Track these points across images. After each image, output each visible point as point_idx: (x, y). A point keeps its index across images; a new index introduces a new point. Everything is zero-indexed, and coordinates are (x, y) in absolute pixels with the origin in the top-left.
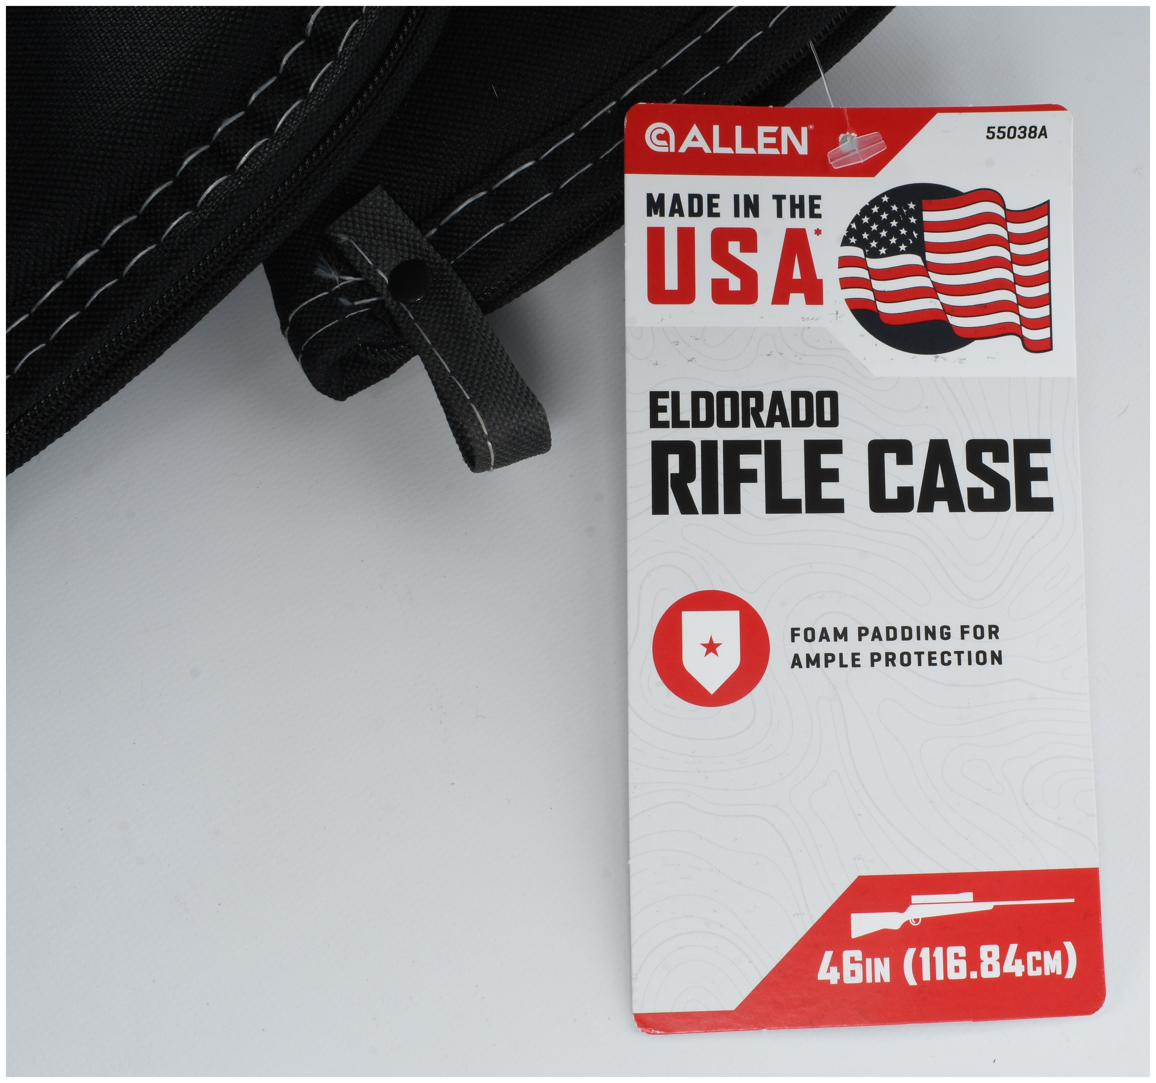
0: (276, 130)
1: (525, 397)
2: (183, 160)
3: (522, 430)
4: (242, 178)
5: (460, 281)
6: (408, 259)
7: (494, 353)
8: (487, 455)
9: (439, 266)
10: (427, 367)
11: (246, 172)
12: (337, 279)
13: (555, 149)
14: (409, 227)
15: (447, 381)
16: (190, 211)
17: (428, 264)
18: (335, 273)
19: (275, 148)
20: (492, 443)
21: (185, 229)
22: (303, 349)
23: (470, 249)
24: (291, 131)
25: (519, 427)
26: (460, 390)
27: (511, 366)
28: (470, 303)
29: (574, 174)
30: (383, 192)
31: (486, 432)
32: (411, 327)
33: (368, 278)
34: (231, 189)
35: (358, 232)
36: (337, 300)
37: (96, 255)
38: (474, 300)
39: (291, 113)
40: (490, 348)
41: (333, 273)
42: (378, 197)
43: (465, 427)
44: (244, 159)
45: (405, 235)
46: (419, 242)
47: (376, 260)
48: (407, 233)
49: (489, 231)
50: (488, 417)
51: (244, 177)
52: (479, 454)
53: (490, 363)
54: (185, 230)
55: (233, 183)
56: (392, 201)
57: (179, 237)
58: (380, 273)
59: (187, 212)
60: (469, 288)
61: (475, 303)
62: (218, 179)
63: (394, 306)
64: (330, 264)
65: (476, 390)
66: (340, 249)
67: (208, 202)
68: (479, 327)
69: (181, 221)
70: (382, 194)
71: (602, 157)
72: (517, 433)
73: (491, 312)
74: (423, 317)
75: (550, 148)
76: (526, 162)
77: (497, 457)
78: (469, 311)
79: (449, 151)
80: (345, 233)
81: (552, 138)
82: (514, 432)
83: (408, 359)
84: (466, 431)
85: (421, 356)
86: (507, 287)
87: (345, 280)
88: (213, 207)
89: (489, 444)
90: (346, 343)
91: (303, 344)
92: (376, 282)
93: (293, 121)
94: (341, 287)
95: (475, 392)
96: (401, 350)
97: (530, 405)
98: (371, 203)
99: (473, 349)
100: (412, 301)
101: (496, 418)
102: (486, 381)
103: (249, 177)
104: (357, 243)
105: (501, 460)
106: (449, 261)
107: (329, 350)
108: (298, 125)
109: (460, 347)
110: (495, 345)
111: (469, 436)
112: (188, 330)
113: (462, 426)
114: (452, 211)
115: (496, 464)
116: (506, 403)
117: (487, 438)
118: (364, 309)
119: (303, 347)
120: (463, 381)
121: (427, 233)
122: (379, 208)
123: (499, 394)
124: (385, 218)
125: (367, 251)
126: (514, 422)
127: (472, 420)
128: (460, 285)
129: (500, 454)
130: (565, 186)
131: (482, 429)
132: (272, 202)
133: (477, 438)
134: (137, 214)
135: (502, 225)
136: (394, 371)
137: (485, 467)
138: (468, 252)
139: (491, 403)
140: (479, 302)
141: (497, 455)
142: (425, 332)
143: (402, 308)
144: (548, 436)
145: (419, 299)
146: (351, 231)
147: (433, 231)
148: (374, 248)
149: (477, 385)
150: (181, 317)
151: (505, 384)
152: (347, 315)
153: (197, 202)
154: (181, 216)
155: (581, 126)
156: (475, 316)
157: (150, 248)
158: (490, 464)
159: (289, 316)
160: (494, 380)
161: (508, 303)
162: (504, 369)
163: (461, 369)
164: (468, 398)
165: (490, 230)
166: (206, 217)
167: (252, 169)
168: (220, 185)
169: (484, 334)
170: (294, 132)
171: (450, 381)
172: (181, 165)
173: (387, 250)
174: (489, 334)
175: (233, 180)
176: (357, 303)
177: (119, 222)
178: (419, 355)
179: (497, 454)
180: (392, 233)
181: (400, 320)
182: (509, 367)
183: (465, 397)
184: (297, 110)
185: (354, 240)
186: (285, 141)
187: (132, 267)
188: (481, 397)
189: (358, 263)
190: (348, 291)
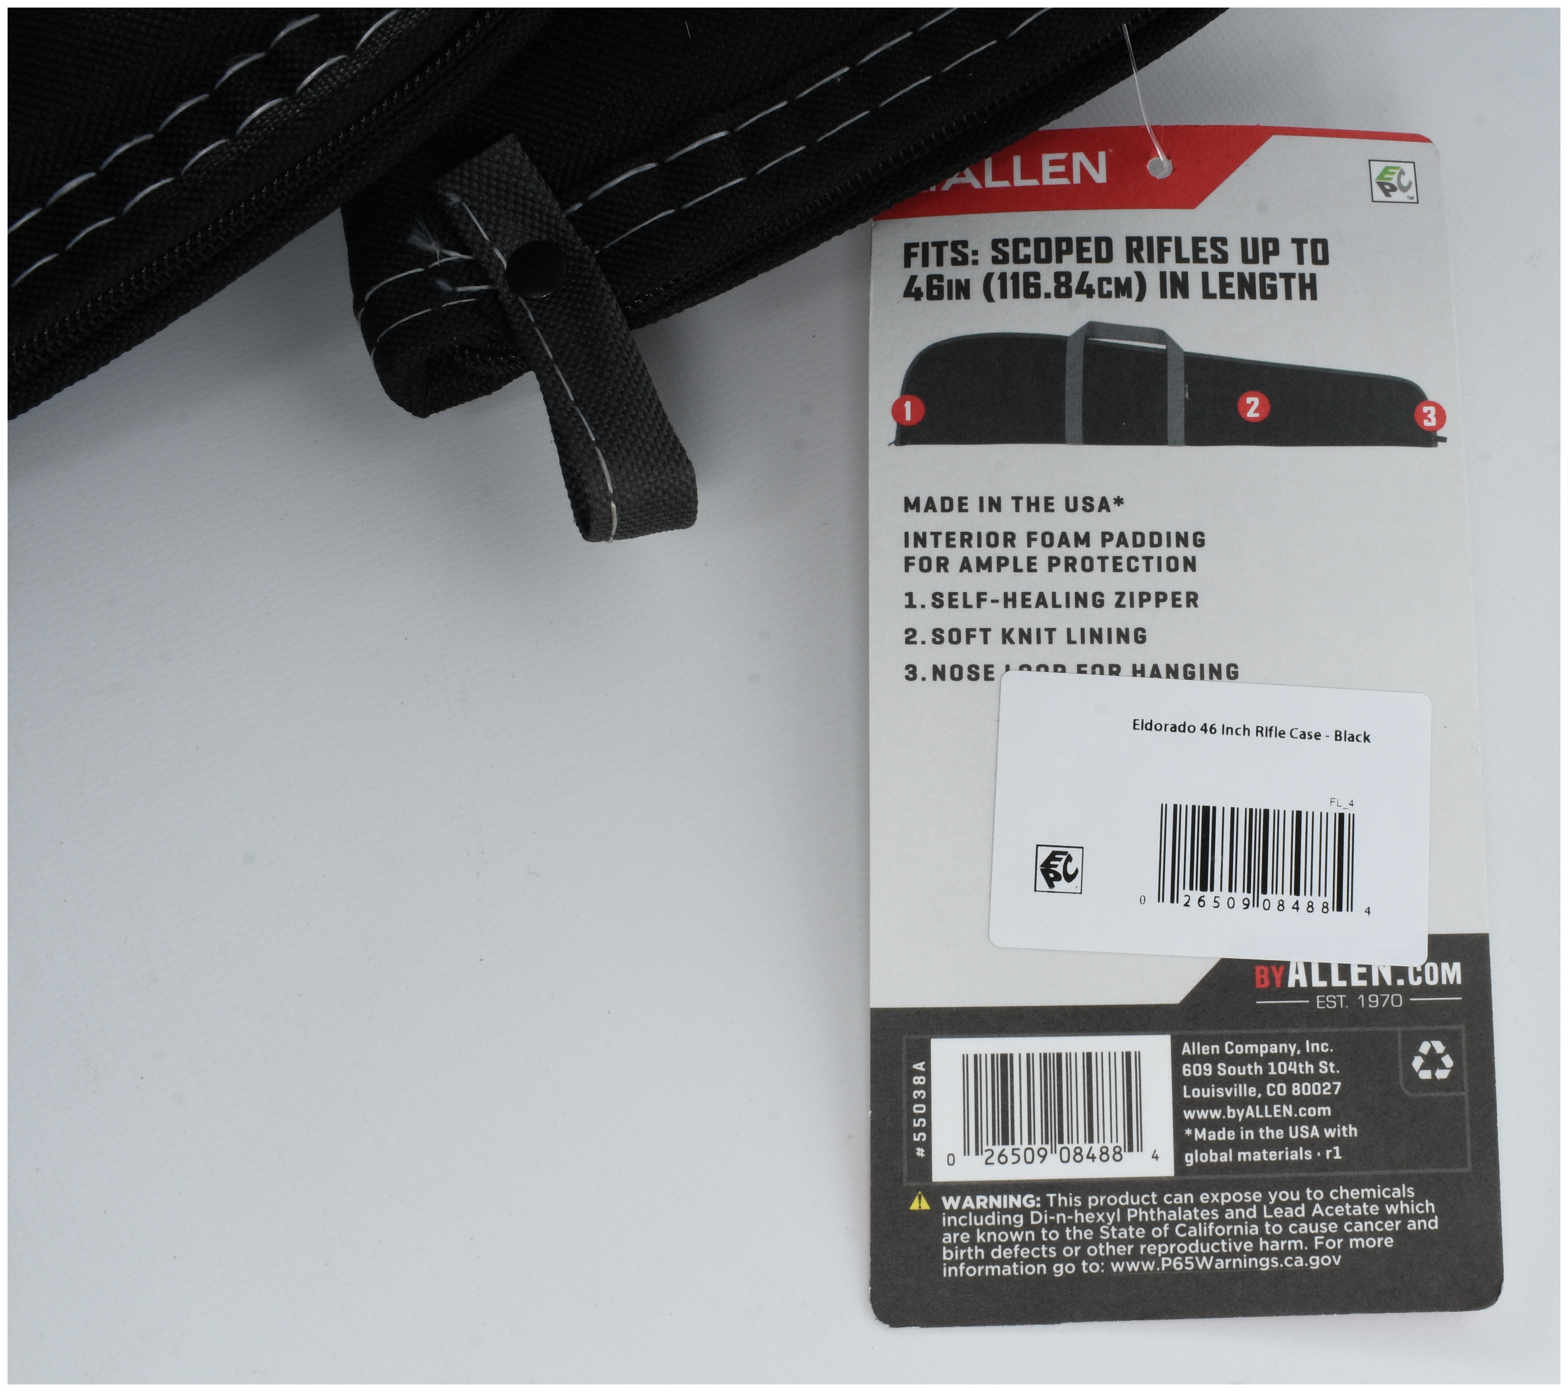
0: (359, 45)
1: (671, 449)
2: (227, 68)
3: (660, 493)
4: (302, 104)
5: (604, 279)
6: (537, 239)
7: (637, 383)
8: (607, 521)
9: (578, 254)
10: (543, 388)
11: (308, 97)
12: (438, 253)
13: (758, 120)
14: (545, 196)
15: (568, 412)
16: (225, 139)
17: (563, 250)
18: (436, 245)
19: (353, 70)
20: (616, 506)
21: (215, 162)
22: (378, 341)
23: (624, 238)
24: (377, 50)
25: (657, 489)
26: (583, 427)
27: (658, 405)
28: (614, 311)
29: (779, 157)
30: (515, 144)
31: (611, 489)
32: (529, 332)
33: (480, 257)
34: (284, 117)
35: (476, 194)
36: (433, 282)
37: (90, 180)
38: (619, 307)
39: (382, 26)
40: (632, 376)
41: (434, 243)
42: (509, 150)
43: (584, 478)
44: (309, 79)
45: (538, 206)
46: (555, 218)
47: (493, 234)
48: (540, 203)
49: (652, 217)
50: (617, 470)
51: (304, 103)
52: (597, 517)
53: (630, 396)
54: (215, 164)
55: (288, 109)
56: (527, 158)
57: (205, 173)
58: (497, 253)
59: (221, 139)
60: (614, 291)
61: (620, 311)
62: (270, 101)
63: (510, 301)
64: (431, 231)
65: (605, 429)
66: (447, 212)
67: (252, 131)
68: (621, 345)
69: (212, 152)
70: (514, 146)
71: (820, 139)
72: (653, 497)
73: (640, 327)
74: (547, 321)
75: (752, 117)
76: (716, 132)
77: (621, 525)
78: (610, 322)
79: (615, 101)
80: (456, 192)
81: (756, 104)
82: (648, 494)
83: (519, 374)
84: (583, 483)
85: (538, 373)
86: (666, 296)
87: (449, 256)
88: (257, 138)
89: (613, 505)
90: (437, 341)
91: (379, 334)
92: (490, 264)
93: (382, 37)
94: (441, 264)
95: (603, 433)
96: (511, 361)
97: (676, 461)
98: (497, 157)
99: (609, 374)
100: (534, 297)
101: (627, 472)
102: (621, 420)
103: (311, 104)
104: (471, 208)
105: (625, 530)
106: (593, 250)
107: (413, 348)
108: (388, 43)
109: (591, 369)
110: (639, 372)
111: (586, 491)
112: (205, 300)
113: (580, 475)
114: (607, 182)
115: (619, 534)
116: (643, 453)
117: (611, 497)
118: (469, 299)
119: (379, 338)
120: (590, 415)
121: (568, 207)
122: (508, 165)
123: (635, 441)
124: (514, 179)
125: (483, 221)
126: (650, 480)
127: (594, 470)
128: (603, 285)
129: (626, 522)
130: (765, 171)
131: (606, 484)
132: (340, 142)
133: (598, 495)
134: (154, 132)
135: (671, 211)
136: (498, 387)
137: (603, 536)
138: (620, 241)
139: (623, 451)
140: (625, 312)
141: (622, 522)
142: (547, 341)
143: (520, 304)
144: (693, 506)
145: (544, 296)
146: (466, 191)
147: (578, 206)
148: (494, 218)
149: (608, 423)
150: (196, 280)
151: (646, 427)
152: (444, 304)
153: (237, 129)
154: (212, 143)
155: (798, 94)
156: (617, 330)
157: (164, 182)
158: (610, 533)
159: (366, 293)
160: (631, 420)
161: (664, 318)
162: (647, 407)
163: (589, 399)
164: (594, 439)
165: (655, 216)
166: (245, 151)
167: (317, 94)
168: (271, 109)
169: (626, 355)
170: (381, 52)
171: (572, 412)
172: (223, 74)
173: (511, 223)
174: (633, 357)
175: (289, 105)
176: (460, 289)
177: (129, 140)
178: (535, 371)
179: (621, 520)
180: (521, 201)
181: (516, 320)
182: (654, 405)
183: (588, 438)
184: (391, 23)
185: (467, 204)
186: (367, 62)
187: (137, 204)
188: (610, 441)
189: (469, 236)
190: (451, 271)
